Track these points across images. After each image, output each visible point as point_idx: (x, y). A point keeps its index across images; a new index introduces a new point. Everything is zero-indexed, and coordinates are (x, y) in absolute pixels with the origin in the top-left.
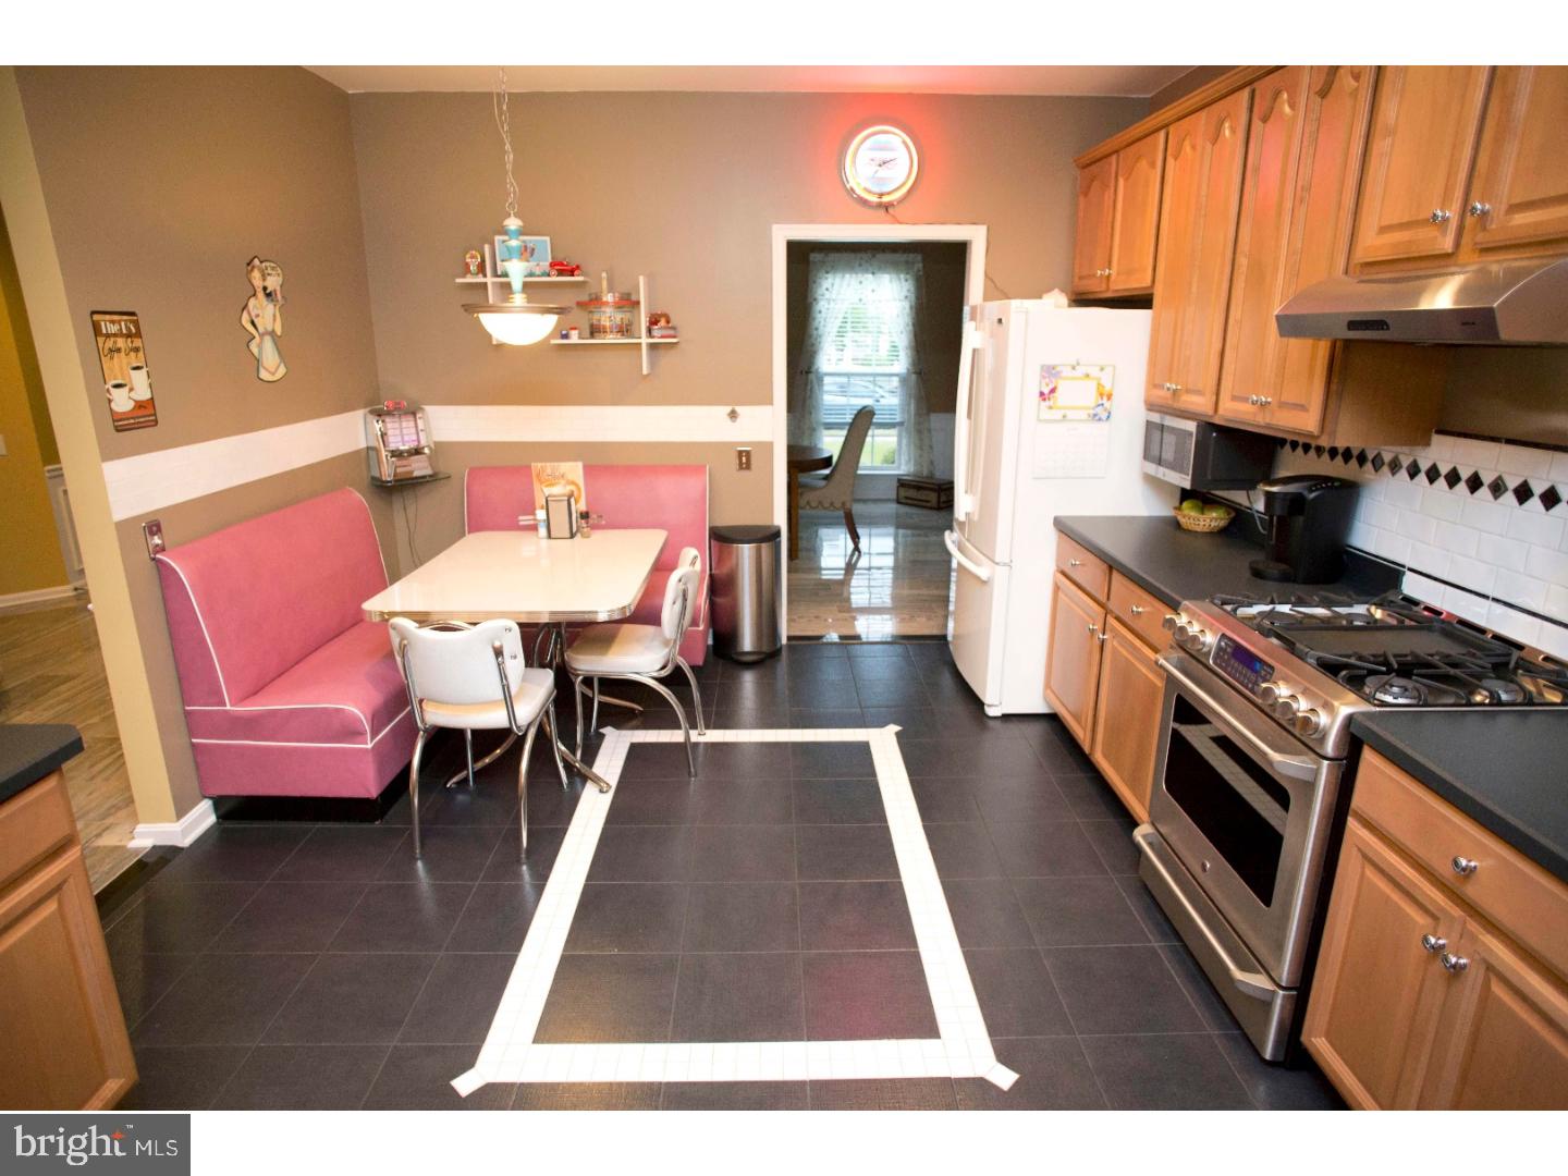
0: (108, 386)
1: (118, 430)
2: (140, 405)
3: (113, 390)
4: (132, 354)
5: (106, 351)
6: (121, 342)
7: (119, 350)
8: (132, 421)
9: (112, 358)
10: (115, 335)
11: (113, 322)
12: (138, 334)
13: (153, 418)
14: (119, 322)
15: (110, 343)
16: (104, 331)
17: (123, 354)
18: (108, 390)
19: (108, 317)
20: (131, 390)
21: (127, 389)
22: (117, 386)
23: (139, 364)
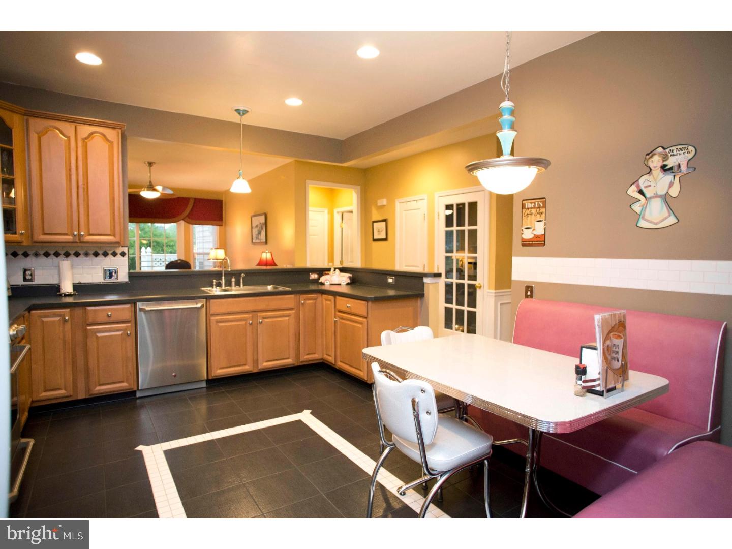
0: (523, 228)
1: (523, 245)
2: (537, 236)
3: (524, 230)
4: (539, 216)
5: (525, 214)
6: (533, 211)
7: (532, 214)
8: (531, 243)
9: (527, 217)
10: (532, 208)
11: (531, 203)
12: (545, 206)
13: (543, 243)
14: (535, 203)
15: (528, 212)
16: (527, 207)
17: (533, 215)
18: (522, 230)
19: (529, 201)
20: (534, 230)
21: (532, 229)
22: (526, 228)
23: (541, 220)
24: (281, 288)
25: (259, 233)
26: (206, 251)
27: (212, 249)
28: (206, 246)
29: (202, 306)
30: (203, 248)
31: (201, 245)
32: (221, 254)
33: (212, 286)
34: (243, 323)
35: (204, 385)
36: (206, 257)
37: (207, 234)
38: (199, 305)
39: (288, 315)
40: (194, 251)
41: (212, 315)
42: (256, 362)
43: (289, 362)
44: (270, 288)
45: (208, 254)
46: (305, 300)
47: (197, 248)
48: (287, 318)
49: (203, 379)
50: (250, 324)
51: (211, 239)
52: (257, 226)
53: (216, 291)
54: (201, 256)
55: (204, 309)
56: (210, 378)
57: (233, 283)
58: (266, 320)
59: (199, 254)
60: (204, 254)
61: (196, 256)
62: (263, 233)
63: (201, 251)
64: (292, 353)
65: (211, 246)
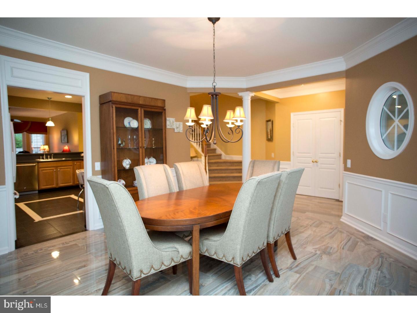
24: (68, 159)
25: (65, 138)
26: (39, 146)
27: (42, 145)
28: (39, 144)
29: (36, 165)
30: (37, 145)
31: (36, 144)
32: (46, 147)
33: (40, 159)
34: (52, 171)
35: (37, 192)
36: (39, 149)
37: (39, 138)
38: (35, 164)
39: (70, 168)
40: (32, 147)
41: (41, 168)
42: (57, 184)
43: (71, 184)
44: (64, 159)
45: (40, 148)
46: (76, 163)
47: (33, 145)
48: (69, 169)
49: (36, 190)
50: (55, 171)
51: (41, 140)
52: (63, 135)
53: (41, 160)
54: (36, 149)
55: (37, 166)
56: (40, 189)
57: (49, 158)
58: (61, 170)
59: (35, 148)
60: (37, 148)
61: (34, 149)
62: (66, 138)
63: (36, 146)
64: (72, 181)
65: (42, 144)
